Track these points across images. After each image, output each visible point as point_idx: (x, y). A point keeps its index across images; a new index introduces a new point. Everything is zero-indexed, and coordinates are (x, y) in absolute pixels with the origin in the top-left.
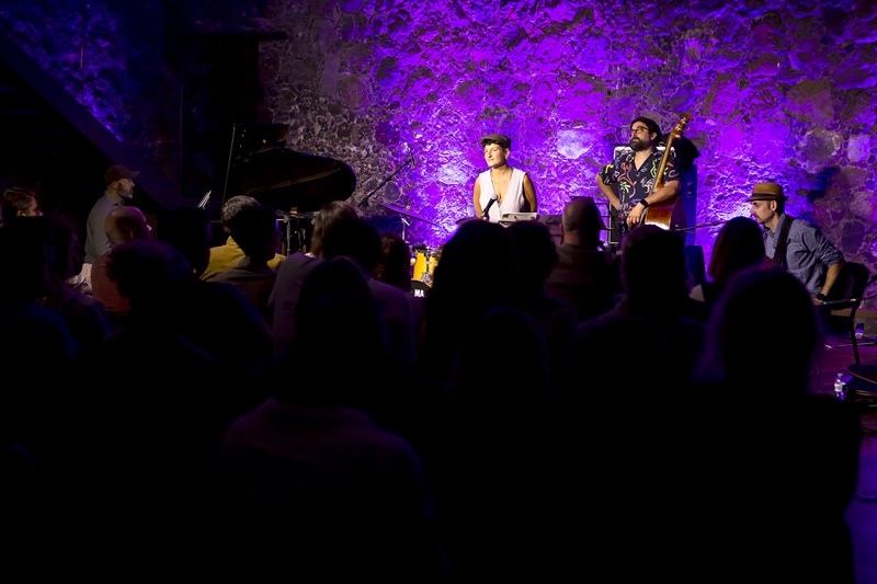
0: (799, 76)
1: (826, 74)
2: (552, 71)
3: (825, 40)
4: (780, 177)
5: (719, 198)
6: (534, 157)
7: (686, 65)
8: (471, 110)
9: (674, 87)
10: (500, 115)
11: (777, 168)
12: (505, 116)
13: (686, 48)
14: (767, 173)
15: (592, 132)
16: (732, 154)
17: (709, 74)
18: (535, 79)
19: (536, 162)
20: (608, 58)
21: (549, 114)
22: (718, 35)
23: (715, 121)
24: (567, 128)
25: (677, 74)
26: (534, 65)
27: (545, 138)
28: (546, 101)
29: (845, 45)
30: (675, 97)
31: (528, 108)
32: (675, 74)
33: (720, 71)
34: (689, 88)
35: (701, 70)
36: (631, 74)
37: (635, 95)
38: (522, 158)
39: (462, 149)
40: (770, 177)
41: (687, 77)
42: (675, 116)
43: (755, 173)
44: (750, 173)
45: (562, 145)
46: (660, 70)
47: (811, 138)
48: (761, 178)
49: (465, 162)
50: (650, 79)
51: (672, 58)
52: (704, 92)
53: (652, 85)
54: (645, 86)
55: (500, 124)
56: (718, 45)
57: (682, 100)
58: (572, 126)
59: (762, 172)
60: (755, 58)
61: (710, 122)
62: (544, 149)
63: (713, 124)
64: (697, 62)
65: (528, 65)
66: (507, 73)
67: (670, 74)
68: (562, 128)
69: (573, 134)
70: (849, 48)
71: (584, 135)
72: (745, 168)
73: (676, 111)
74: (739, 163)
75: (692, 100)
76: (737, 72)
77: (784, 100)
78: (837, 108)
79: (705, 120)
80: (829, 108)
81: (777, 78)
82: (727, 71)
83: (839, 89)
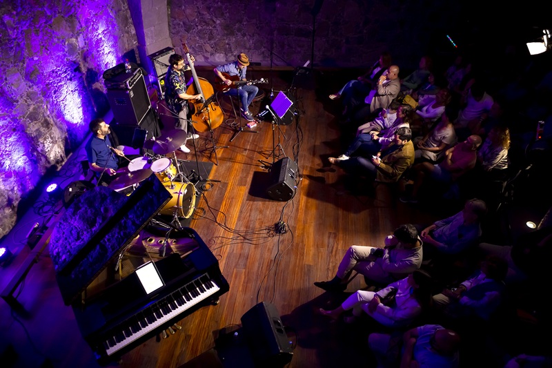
0: (52, 18)
1: (59, 13)
4: (67, 69)
5: (55, 93)
7: (11, 32)
9: (12, 48)
11: (65, 65)
14: (63, 69)
17: (21, 33)
22: (14, 8)
30: (16, 54)
32: (9, 40)
33: (25, 29)
34: (18, 45)
35: (18, 32)
41: (14, 39)
42: (21, 64)
43: (59, 72)
47: (69, 44)
52: (24, 44)
56: (17, 14)
57: (19, 54)
59: (61, 71)
60: (34, 15)
61: (36, 59)
63: (37, 59)
64: (15, 28)
67: (7, 41)
72: (56, 72)
73: (20, 61)
74: (53, 71)
75: (22, 51)
76: (30, 25)
77: (54, 33)
78: (70, 27)
79: (33, 59)
80: (68, 29)
81: (46, 23)
82: (27, 27)
83: (66, 17)
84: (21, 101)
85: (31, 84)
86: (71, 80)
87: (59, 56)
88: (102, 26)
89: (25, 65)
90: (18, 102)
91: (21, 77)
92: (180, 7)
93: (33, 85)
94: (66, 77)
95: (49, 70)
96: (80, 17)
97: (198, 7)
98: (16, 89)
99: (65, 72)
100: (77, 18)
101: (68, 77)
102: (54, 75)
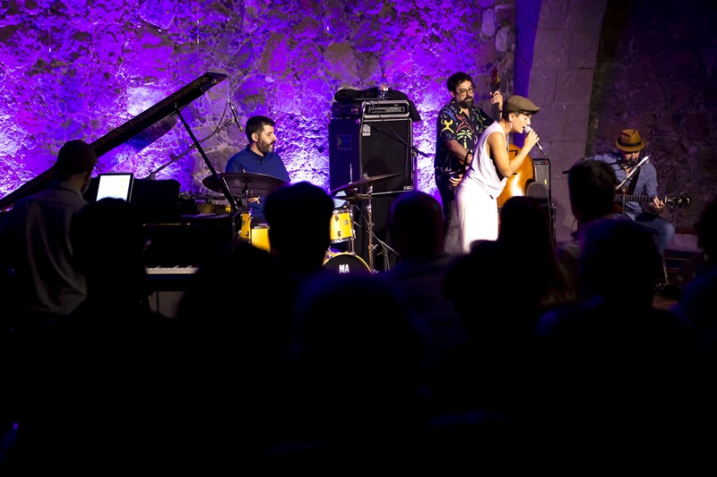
0: (330, 39)
1: (348, 38)
2: (116, 20)
3: (347, 10)
4: (322, 128)
6: (100, 119)
7: (246, 23)
8: (20, 62)
9: (237, 44)
10: (57, 69)
11: (320, 121)
12: (64, 71)
13: (246, 6)
14: (313, 125)
15: (164, 88)
16: (288, 108)
17: (264, 32)
18: (97, 28)
19: (104, 122)
20: (174, 10)
21: (116, 69)
23: (273, 78)
24: (138, 85)
25: (240, 32)
26: (94, 12)
27: (114, 96)
28: (111, 54)
29: (358, 15)
30: (238, 55)
31: (92, 61)
32: (238, 31)
33: (273, 31)
34: (249, 44)
35: (259, 28)
36: (196, 28)
37: (203, 50)
38: (86, 120)
39: (10, 111)
40: (315, 129)
41: (247, 35)
42: (240, 73)
43: (304, 126)
44: (301, 126)
45: (133, 103)
46: (223, 26)
48: (309, 130)
49: (14, 128)
50: (215, 35)
51: (234, 16)
52: (261, 50)
53: (218, 42)
54: (211, 42)
55: (59, 81)
56: (270, 6)
57: (245, 57)
58: (143, 82)
59: (308, 125)
60: (300, 20)
61: (269, 79)
62: (113, 109)
63: (272, 81)
64: (256, 21)
65: (88, 12)
66: (62, 20)
67: (234, 31)
68: (131, 85)
69: (144, 92)
70: (362, 17)
71: (156, 92)
72: (298, 122)
73: (240, 68)
74: (292, 117)
75: (252, 57)
76: (286, 32)
77: (322, 60)
78: (358, 68)
79: (264, 77)
80: (354, 68)
81: (316, 40)
82: (279, 31)
83: (358, 51)
84: (210, 125)
85: (240, 111)
86: (321, 149)
87: (314, 100)
88: (432, 101)
89: (245, 78)
90: (204, 121)
91: (229, 90)
92: (619, 114)
93: (242, 114)
94: (313, 140)
95: (287, 110)
96: (389, 64)
97: (655, 116)
98: (210, 100)
99: (316, 132)
100: (381, 63)
101: (319, 144)
102: (291, 122)
